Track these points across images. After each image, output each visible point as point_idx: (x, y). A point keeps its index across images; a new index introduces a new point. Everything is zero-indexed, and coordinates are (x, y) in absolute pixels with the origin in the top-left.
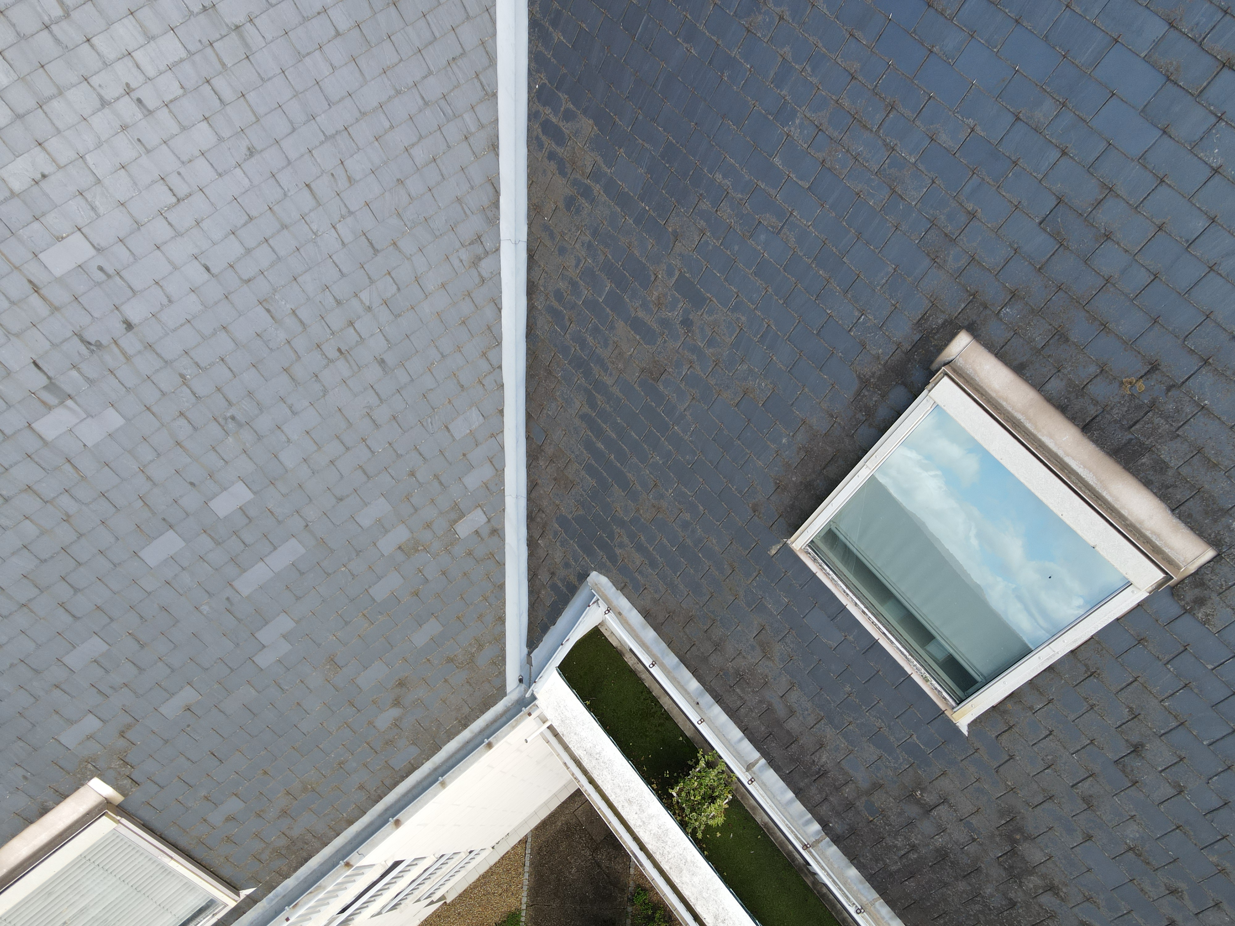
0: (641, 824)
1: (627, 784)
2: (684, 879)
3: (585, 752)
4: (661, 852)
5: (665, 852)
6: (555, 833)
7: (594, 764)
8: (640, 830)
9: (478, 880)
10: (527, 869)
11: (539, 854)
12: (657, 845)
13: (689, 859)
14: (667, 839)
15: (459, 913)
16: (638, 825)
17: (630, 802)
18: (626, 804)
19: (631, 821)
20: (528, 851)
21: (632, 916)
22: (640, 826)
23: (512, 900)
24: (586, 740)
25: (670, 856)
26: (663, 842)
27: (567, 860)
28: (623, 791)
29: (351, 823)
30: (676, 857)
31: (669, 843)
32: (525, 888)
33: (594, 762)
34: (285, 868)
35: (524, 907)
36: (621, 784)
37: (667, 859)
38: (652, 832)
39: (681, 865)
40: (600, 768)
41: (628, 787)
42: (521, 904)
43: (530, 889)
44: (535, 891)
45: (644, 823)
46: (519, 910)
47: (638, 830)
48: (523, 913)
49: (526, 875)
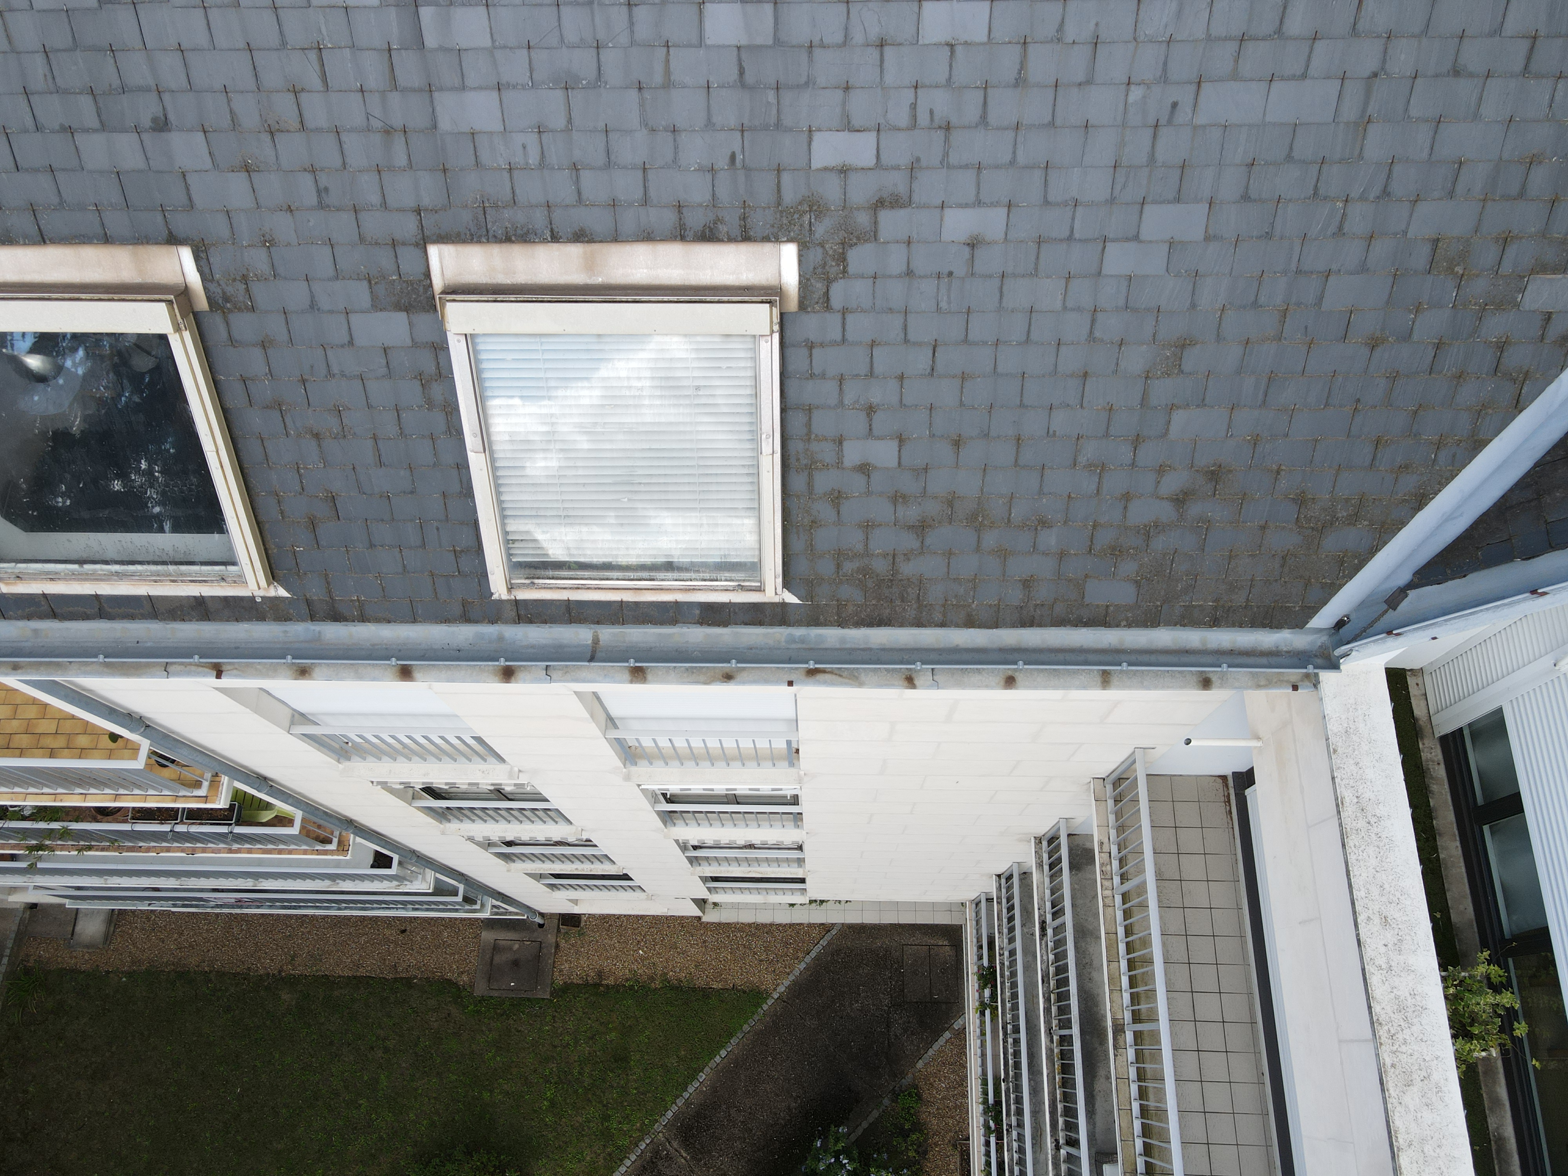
0: (1384, 966)
1: (1398, 894)
2: (1407, 1099)
3: (1356, 800)
4: (1393, 1032)
5: (1400, 1036)
6: (866, 949)
7: (1359, 826)
8: (1376, 972)
9: (750, 925)
10: (808, 959)
11: (833, 955)
12: (1392, 1015)
13: (1435, 1076)
14: (1415, 1021)
15: (705, 942)
16: (1377, 963)
17: (1385, 921)
18: (1376, 920)
19: (1368, 949)
20: (823, 942)
21: (883, 1111)
22: (1380, 968)
23: (769, 977)
24: (1369, 783)
25: (1404, 1048)
26: (1406, 1019)
27: (859, 988)
28: (1384, 899)
29: (970, 623)
30: (1415, 1057)
31: (1414, 1028)
32: (792, 977)
33: (1362, 824)
34: (851, 609)
35: (776, 996)
36: (1386, 886)
37: (1394, 1048)
38: (1395, 991)
39: (1415, 1076)
40: (1366, 838)
41: (1395, 899)
42: (775, 989)
43: (795, 983)
44: (799, 990)
45: (1390, 968)
46: (769, 996)
47: (1372, 970)
48: (770, 1002)
49: (803, 966)
